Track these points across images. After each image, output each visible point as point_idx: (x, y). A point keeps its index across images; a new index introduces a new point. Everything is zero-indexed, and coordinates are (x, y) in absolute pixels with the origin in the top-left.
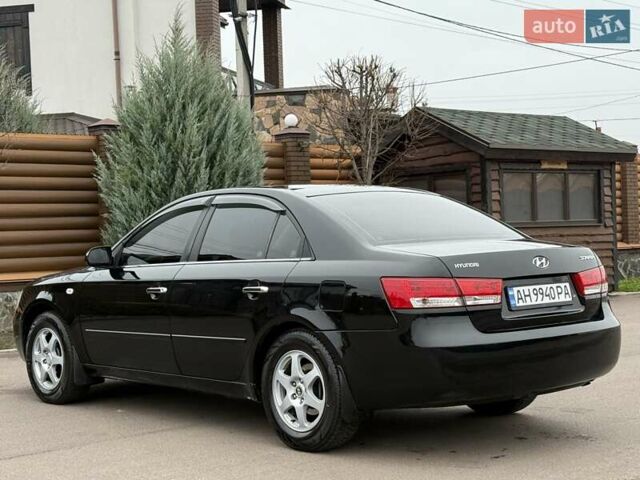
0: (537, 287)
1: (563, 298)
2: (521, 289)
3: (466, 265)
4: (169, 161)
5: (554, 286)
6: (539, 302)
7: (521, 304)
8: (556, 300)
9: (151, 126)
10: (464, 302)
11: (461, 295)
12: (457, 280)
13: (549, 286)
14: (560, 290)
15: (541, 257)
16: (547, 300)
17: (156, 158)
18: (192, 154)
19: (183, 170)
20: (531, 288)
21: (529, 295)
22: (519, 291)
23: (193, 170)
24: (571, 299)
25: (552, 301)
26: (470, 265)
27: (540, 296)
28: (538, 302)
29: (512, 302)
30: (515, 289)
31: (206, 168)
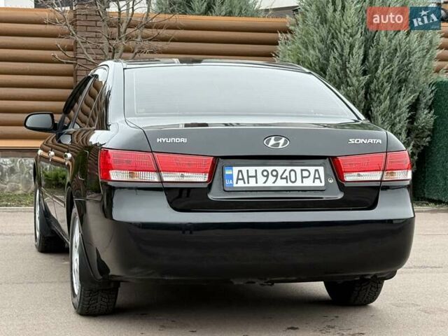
0: (270, 169)
1: (308, 183)
2: (244, 169)
3: (171, 140)
4: (329, 42)
5: (298, 169)
6: (270, 184)
7: (241, 184)
8: (298, 184)
10: (160, 177)
11: (158, 171)
12: (156, 154)
13: (289, 168)
14: (305, 174)
15: (278, 137)
16: (281, 183)
17: (316, 38)
18: (348, 35)
19: (339, 50)
20: (260, 169)
21: (256, 176)
22: (240, 171)
24: (323, 184)
25: (290, 184)
26: (176, 140)
27: (271, 179)
28: (266, 185)
29: (227, 182)
30: (236, 169)
31: (360, 48)
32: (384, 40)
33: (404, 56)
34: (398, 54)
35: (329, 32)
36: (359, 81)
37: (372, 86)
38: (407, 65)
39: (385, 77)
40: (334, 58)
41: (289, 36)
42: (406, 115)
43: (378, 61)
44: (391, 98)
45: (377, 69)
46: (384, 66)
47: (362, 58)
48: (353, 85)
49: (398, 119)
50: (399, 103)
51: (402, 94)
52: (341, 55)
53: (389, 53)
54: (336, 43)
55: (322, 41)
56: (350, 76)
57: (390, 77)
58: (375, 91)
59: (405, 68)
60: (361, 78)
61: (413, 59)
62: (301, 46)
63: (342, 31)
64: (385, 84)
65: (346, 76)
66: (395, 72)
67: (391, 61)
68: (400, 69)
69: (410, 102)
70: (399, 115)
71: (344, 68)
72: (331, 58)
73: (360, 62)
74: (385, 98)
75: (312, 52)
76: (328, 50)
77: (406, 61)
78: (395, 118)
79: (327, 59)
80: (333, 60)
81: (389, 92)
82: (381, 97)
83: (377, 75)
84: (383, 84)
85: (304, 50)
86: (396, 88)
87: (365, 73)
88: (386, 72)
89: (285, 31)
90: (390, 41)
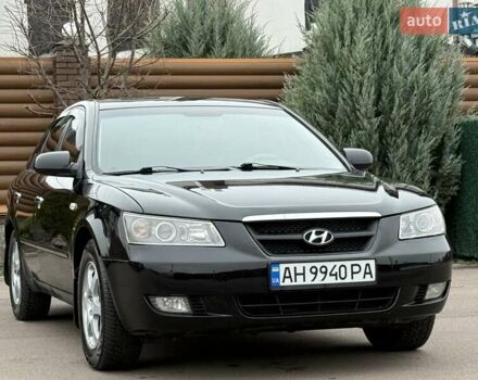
4: (337, 82)
9: (325, 45)
17: (322, 78)
18: (357, 73)
19: (349, 90)
23: (357, 90)
32: (398, 77)
33: (423, 95)
34: (415, 92)
35: (337, 71)
36: (371, 124)
37: (387, 129)
38: (427, 104)
39: (401, 118)
40: (344, 99)
41: (295, 77)
42: (428, 161)
43: (392, 101)
44: (411, 142)
45: (392, 109)
46: (400, 106)
47: (373, 97)
48: (364, 129)
49: (418, 166)
50: (419, 147)
51: (423, 137)
52: (351, 96)
53: (405, 91)
54: (344, 82)
55: (330, 80)
56: (361, 118)
57: (406, 118)
58: (391, 134)
59: (425, 108)
60: (374, 120)
61: (433, 97)
62: (307, 88)
63: (351, 69)
64: (402, 126)
65: (358, 118)
66: (413, 113)
67: (407, 100)
68: (419, 110)
69: (432, 146)
70: (420, 161)
71: (354, 110)
72: (340, 99)
73: (371, 102)
74: (403, 142)
75: (318, 93)
76: (337, 91)
77: (425, 100)
78: (416, 164)
79: (336, 101)
80: (342, 101)
81: (407, 136)
82: (399, 141)
83: (392, 117)
84: (399, 126)
85: (311, 91)
86: (415, 131)
87: (377, 114)
88: (403, 112)
89: (292, 72)
90: (406, 77)
